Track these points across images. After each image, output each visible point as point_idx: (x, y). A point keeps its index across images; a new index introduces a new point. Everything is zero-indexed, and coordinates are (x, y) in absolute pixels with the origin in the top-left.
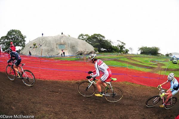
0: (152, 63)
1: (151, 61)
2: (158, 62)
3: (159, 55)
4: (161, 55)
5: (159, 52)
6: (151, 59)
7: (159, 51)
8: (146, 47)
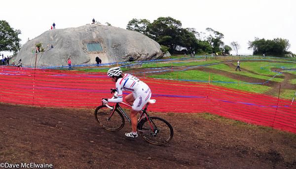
0: (273, 73)
1: (272, 69)
2: (285, 71)
3: (288, 55)
4: (291, 55)
5: (288, 49)
6: (273, 65)
7: (288, 47)
8: (263, 39)
